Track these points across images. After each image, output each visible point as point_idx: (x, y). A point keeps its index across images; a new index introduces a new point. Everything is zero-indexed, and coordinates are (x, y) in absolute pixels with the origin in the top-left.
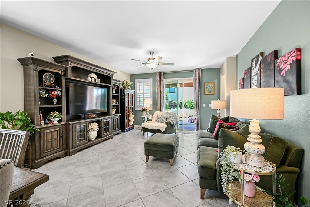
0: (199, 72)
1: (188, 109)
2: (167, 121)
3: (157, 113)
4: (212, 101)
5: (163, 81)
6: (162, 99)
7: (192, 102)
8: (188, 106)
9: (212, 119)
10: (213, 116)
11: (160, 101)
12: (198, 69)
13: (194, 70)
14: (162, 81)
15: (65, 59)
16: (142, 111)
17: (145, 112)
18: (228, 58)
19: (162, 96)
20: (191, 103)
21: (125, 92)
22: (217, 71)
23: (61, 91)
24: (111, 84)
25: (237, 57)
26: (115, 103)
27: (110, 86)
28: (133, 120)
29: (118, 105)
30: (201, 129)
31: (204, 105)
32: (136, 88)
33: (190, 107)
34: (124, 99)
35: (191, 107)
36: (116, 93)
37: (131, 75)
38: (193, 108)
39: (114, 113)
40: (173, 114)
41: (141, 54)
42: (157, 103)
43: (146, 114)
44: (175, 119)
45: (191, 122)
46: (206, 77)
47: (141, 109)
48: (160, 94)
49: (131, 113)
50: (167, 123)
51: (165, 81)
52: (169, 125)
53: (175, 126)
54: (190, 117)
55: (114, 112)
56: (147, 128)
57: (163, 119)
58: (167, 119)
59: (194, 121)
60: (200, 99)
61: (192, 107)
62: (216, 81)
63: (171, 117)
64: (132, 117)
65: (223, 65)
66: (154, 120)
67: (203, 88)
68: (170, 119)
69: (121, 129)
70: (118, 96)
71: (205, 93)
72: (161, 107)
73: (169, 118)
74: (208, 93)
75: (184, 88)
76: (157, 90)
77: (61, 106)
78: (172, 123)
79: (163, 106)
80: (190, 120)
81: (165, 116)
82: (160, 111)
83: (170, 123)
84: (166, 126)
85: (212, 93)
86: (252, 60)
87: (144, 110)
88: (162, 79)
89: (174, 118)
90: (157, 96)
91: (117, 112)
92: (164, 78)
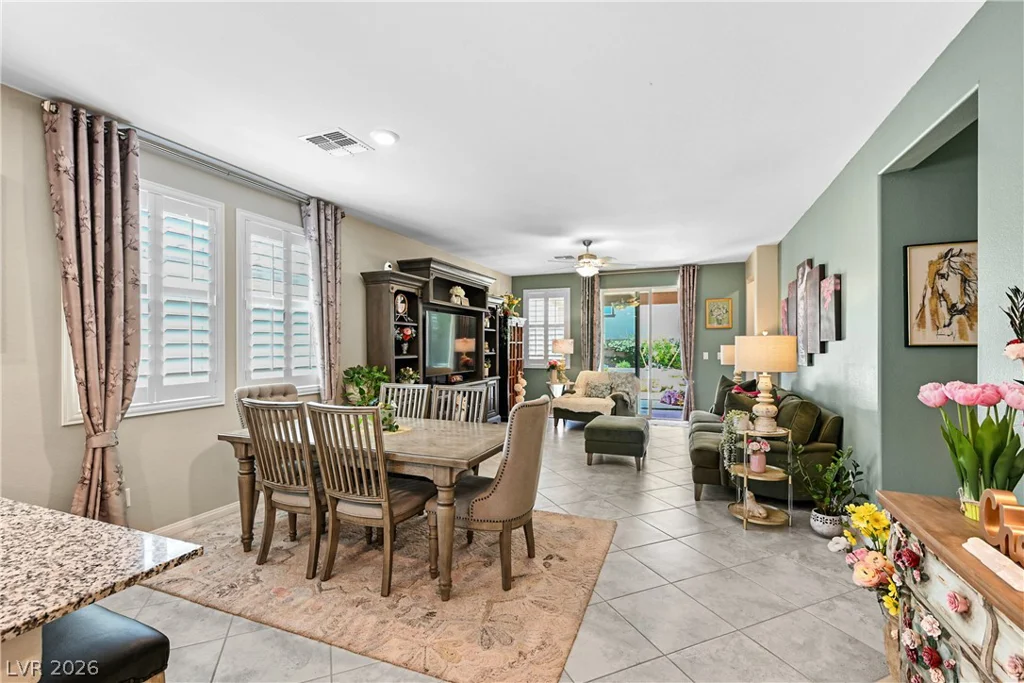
0: (692, 272)
1: (657, 369)
2: (613, 393)
3: (584, 375)
4: (722, 347)
5: (598, 295)
6: (595, 341)
7: (668, 347)
8: (658, 359)
9: (721, 385)
10: (724, 379)
11: (592, 345)
12: (690, 265)
13: (678, 267)
14: (596, 295)
15: (423, 266)
16: (548, 370)
17: (555, 373)
18: (759, 247)
19: (596, 333)
20: (666, 347)
21: (509, 325)
22: (739, 269)
23: (416, 328)
24: (485, 307)
25: (779, 245)
26: (488, 352)
27: (481, 313)
28: (524, 392)
29: (495, 355)
30: (696, 409)
31: (706, 356)
32: (528, 311)
33: (662, 361)
34: (506, 341)
35: (666, 361)
36: (490, 328)
37: (513, 277)
38: (672, 366)
39: (487, 374)
40: (627, 378)
41: (564, 244)
42: (585, 352)
43: (560, 378)
44: (633, 388)
45: (668, 401)
46: (709, 283)
47: (547, 366)
48: (592, 328)
49: (519, 376)
50: (614, 398)
51: (603, 293)
52: (620, 402)
53: (635, 406)
54: (663, 389)
55: (486, 372)
56: (567, 411)
57: (603, 388)
58: (612, 388)
59: (676, 400)
60: (695, 341)
61: (670, 360)
62: (736, 295)
63: (622, 383)
64: (521, 385)
65: (750, 257)
66: (579, 391)
67: (702, 313)
68: (619, 389)
69: (500, 414)
70: (495, 333)
71: (708, 326)
72: (595, 360)
73: (618, 386)
74: (715, 325)
75: (653, 306)
76: (582, 316)
77: (416, 357)
78: (626, 398)
79: (598, 359)
80: (665, 397)
81: (608, 382)
82: (591, 369)
83: (622, 399)
84: (614, 404)
85: (725, 325)
86: (798, 268)
87: (553, 367)
88: (596, 290)
89: (629, 385)
90: (584, 332)
91: (492, 373)
92: (602, 286)
